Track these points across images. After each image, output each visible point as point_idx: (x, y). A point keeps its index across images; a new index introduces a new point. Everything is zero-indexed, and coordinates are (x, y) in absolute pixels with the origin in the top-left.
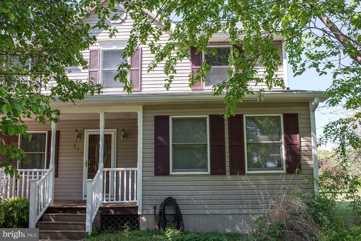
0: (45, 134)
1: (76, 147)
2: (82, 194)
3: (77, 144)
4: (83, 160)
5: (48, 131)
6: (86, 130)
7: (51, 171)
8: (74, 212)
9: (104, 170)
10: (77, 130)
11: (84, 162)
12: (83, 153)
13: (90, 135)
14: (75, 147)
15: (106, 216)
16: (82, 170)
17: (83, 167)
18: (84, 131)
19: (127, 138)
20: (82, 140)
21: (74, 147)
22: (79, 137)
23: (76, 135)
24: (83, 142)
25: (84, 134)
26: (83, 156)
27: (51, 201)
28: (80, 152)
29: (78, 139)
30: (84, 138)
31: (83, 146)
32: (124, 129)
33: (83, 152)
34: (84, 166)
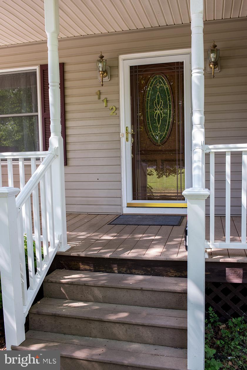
0: (35, 73)
1: (103, 97)
2: (121, 201)
3: (102, 89)
4: (119, 125)
5: (41, 65)
6: (121, 57)
7: (55, 156)
8: (125, 269)
9: (208, 151)
10: (102, 57)
11: (123, 130)
12: (119, 110)
13: (131, 67)
14: (99, 98)
15: (217, 285)
16: (119, 149)
17: (119, 141)
18: (117, 59)
19: (221, 68)
20: (114, 80)
21: (97, 97)
22: (107, 73)
23: (101, 69)
24: (118, 84)
25: (117, 67)
26: (119, 117)
27: (60, 238)
28: (112, 109)
29: (106, 79)
30: (118, 76)
31: (118, 93)
32: (215, 46)
33: (117, 109)
34: (123, 140)
